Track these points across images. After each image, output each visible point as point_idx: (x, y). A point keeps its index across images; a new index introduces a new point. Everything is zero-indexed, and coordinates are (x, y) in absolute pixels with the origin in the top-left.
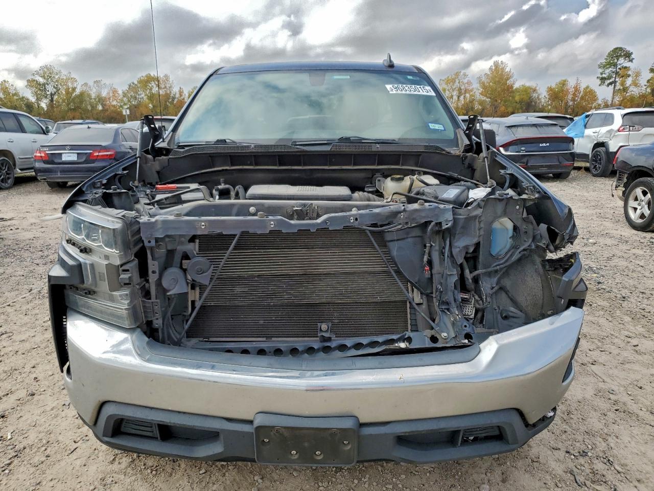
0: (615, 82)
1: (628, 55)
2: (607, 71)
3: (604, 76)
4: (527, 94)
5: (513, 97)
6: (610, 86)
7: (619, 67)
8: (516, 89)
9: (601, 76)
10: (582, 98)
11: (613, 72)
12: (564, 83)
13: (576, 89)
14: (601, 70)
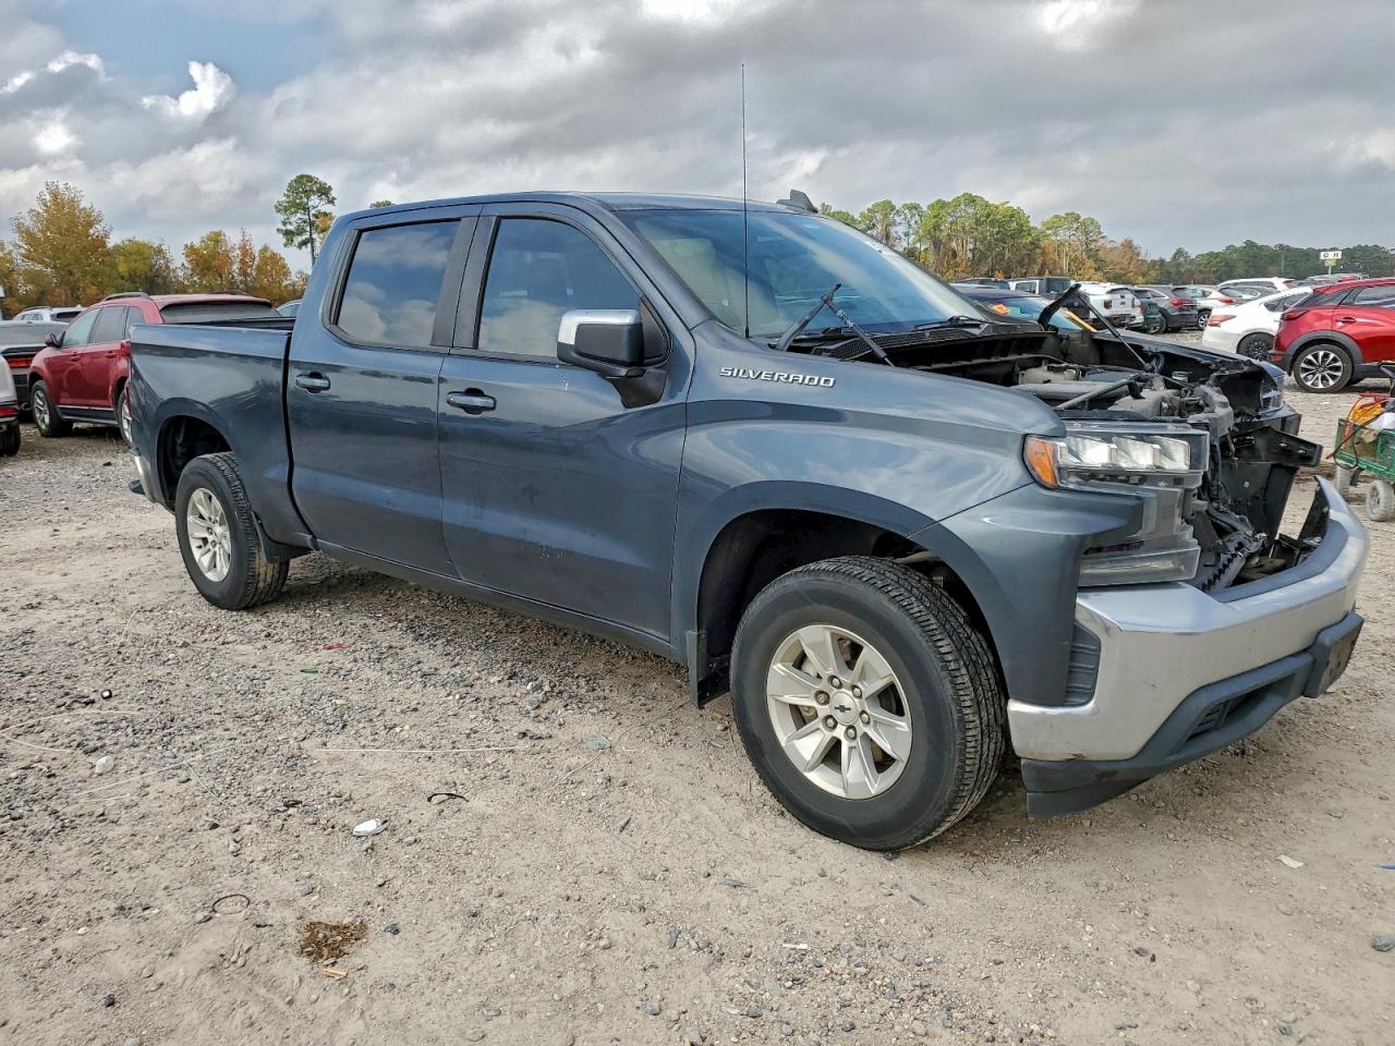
0: (311, 240)
1: (324, 191)
2: (293, 219)
3: (289, 227)
4: (144, 259)
5: (114, 266)
6: (304, 247)
7: (313, 212)
8: (116, 247)
9: (284, 228)
10: (259, 269)
11: (305, 222)
12: (216, 239)
13: (245, 251)
14: (282, 217)
